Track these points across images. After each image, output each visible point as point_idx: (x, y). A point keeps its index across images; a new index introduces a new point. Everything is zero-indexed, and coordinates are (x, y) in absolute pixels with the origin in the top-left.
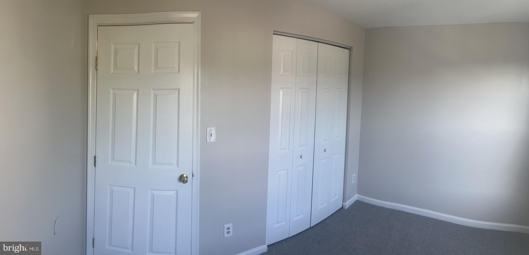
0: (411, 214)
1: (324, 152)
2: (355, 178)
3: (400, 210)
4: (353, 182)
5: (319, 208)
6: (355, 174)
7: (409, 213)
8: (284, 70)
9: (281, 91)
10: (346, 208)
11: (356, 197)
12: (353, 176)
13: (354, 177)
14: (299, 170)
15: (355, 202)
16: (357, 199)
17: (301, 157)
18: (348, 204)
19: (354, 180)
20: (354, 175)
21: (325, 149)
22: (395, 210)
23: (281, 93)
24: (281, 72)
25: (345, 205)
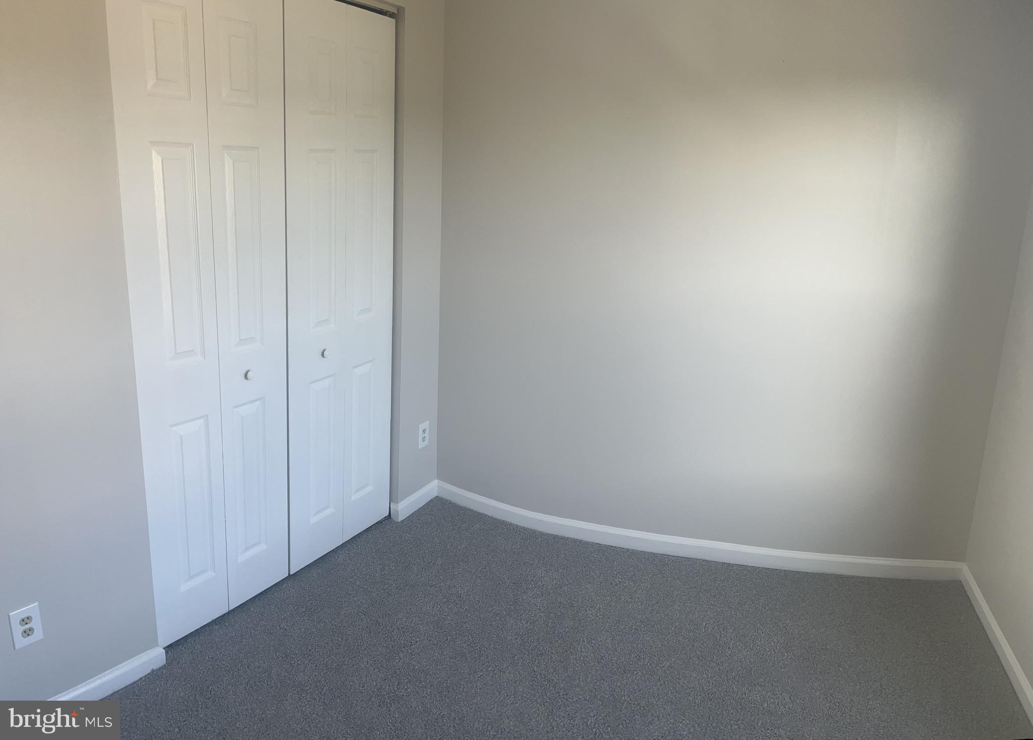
0: (587, 543)
1: (322, 357)
2: (427, 434)
3: (556, 533)
4: (421, 445)
5: (314, 520)
6: (428, 422)
7: (581, 541)
8: (157, 78)
9: (154, 154)
10: (400, 519)
11: (432, 488)
12: (422, 426)
13: (424, 431)
14: (242, 417)
15: (431, 501)
16: (436, 495)
17: (246, 376)
18: (405, 508)
19: (424, 439)
20: (425, 425)
21: (324, 350)
22: (542, 534)
23: (156, 160)
24: (149, 88)
25: (397, 512)
